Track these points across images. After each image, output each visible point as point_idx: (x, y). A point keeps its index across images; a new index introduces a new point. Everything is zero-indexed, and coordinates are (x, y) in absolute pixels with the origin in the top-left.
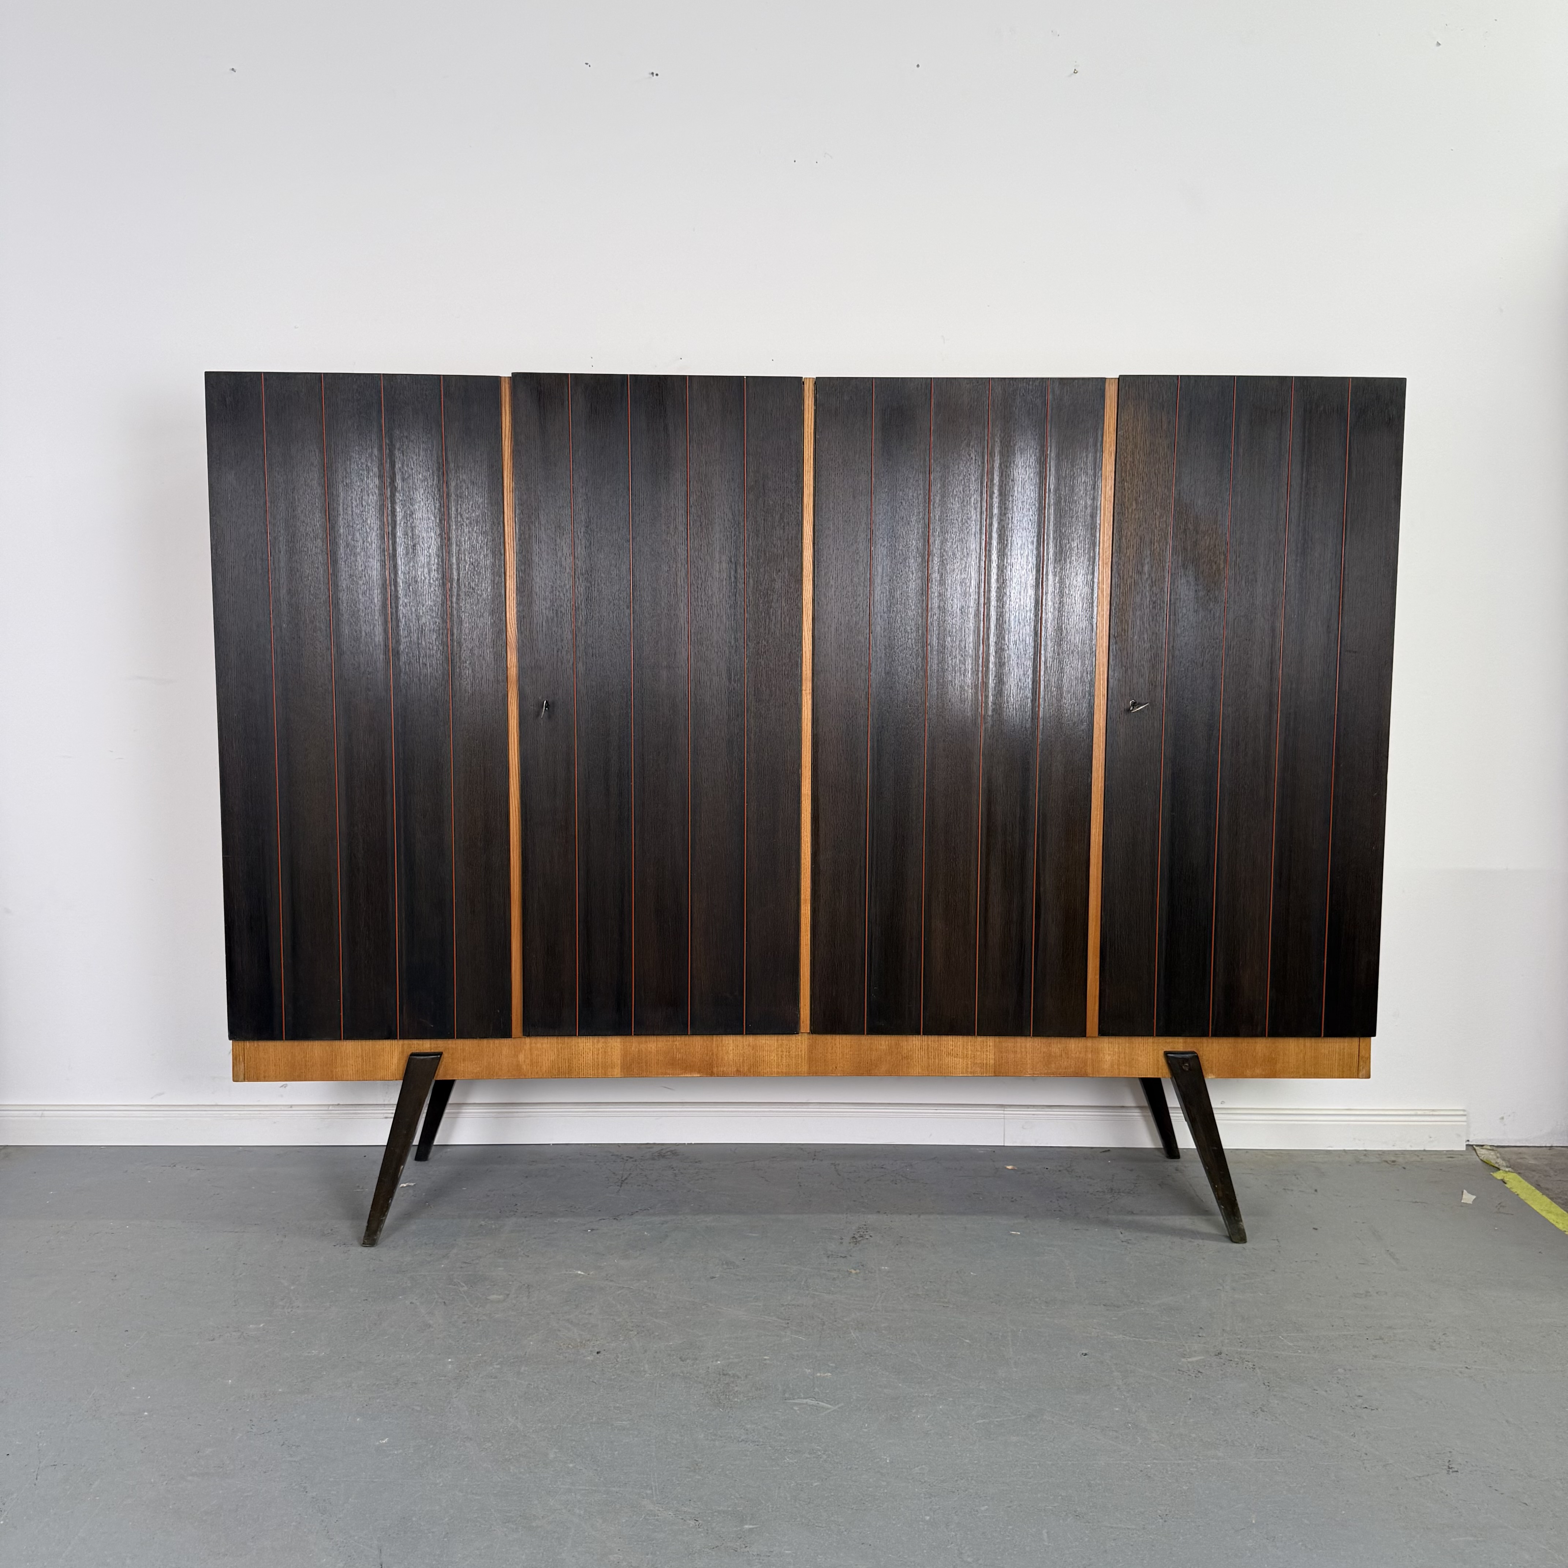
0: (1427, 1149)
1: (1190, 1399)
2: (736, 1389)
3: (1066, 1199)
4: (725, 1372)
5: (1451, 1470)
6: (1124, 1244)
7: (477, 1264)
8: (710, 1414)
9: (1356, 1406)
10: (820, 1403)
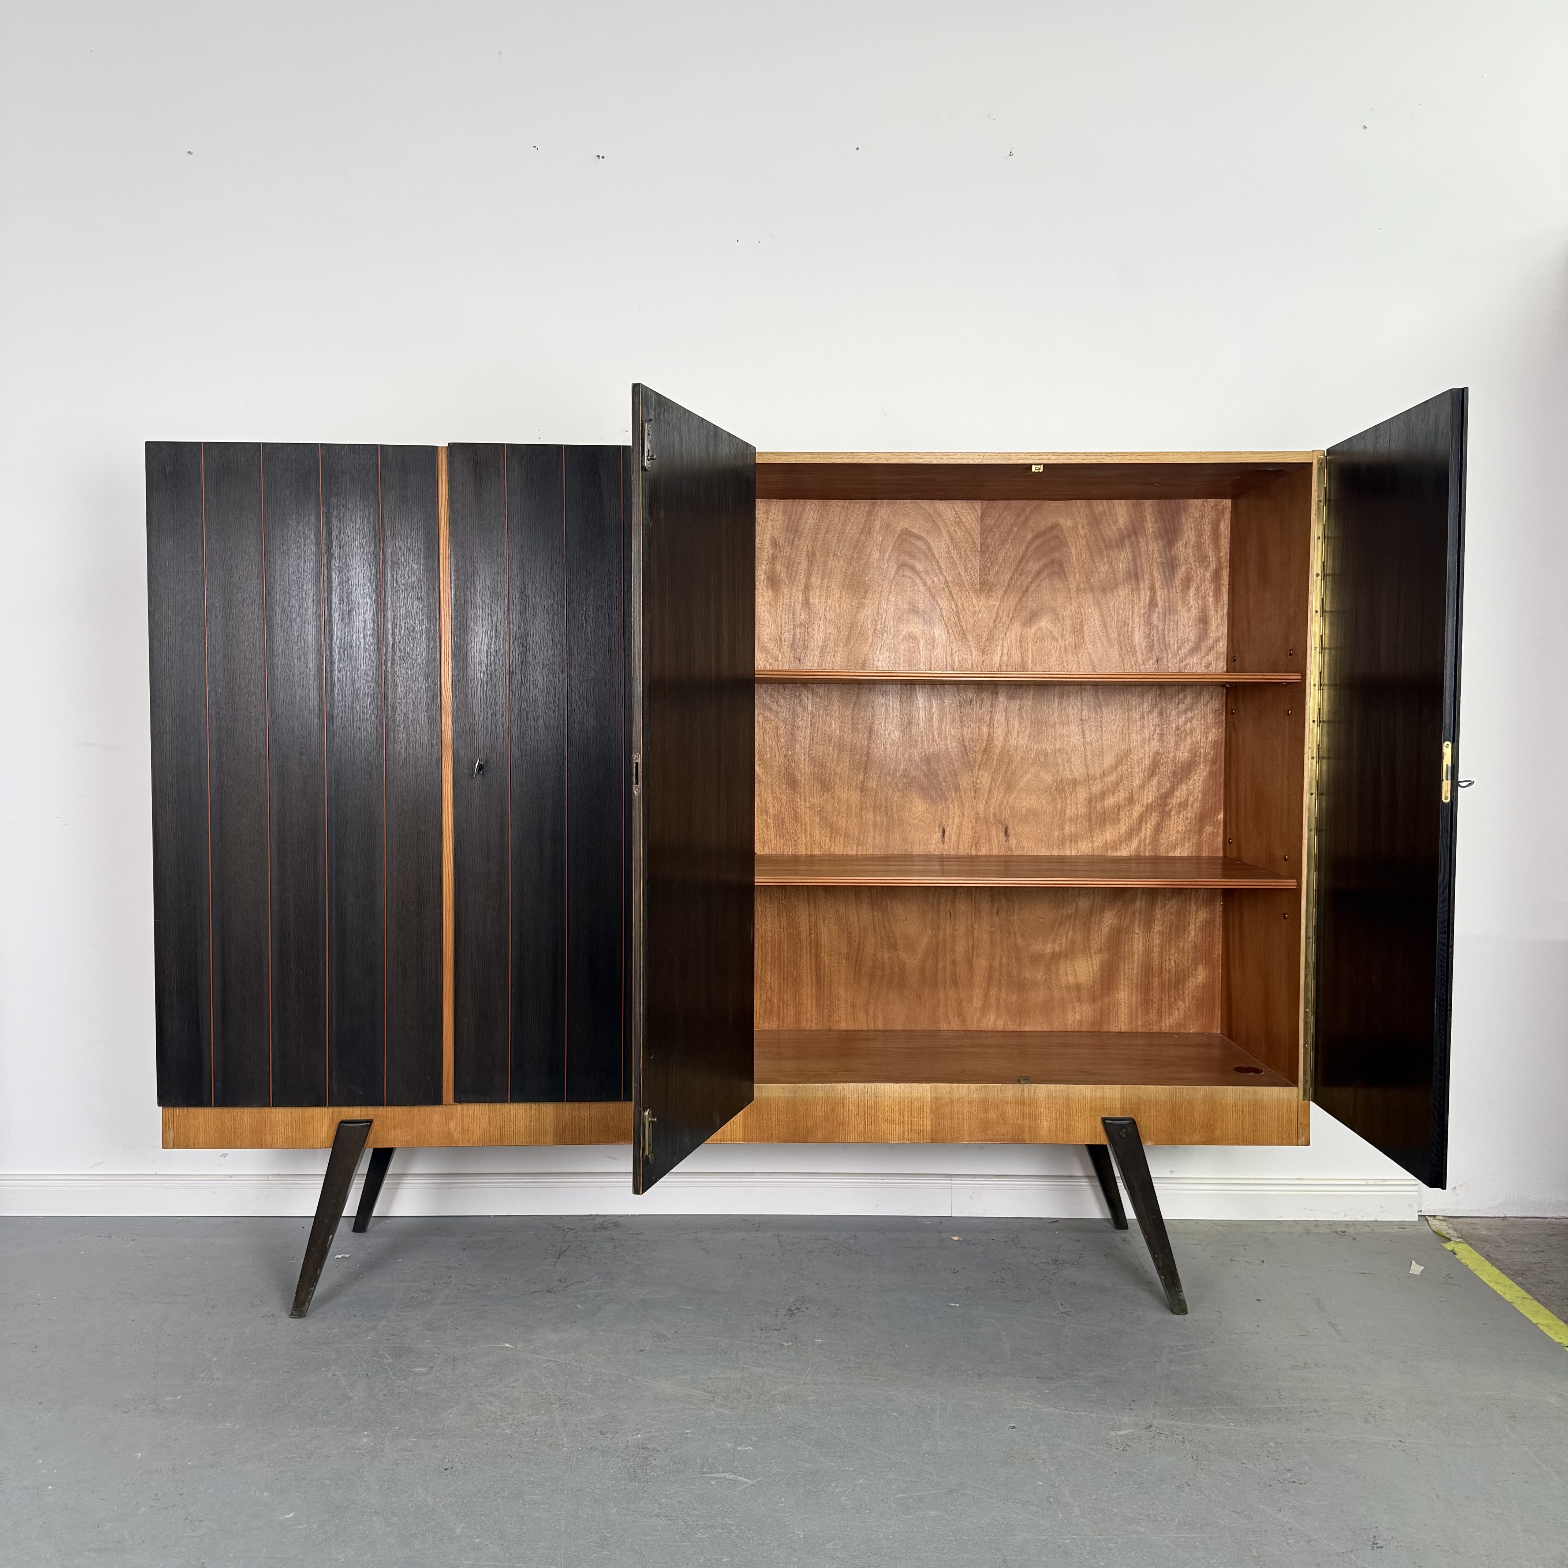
0: (1379, 1219)
1: (1116, 1473)
2: (654, 1463)
3: (1008, 1270)
4: (645, 1446)
5: (1375, 1546)
6: (1064, 1315)
7: (405, 1336)
8: (625, 1489)
9: (1285, 1480)
10: (739, 1478)
